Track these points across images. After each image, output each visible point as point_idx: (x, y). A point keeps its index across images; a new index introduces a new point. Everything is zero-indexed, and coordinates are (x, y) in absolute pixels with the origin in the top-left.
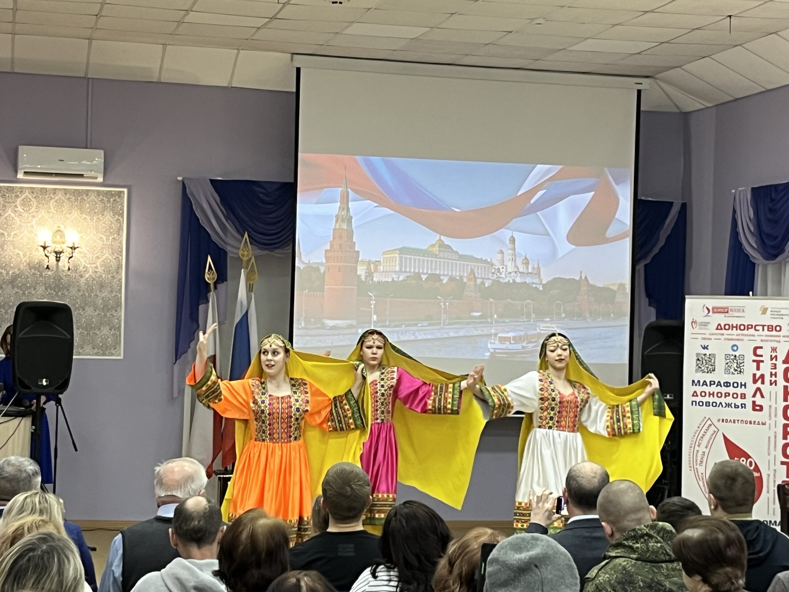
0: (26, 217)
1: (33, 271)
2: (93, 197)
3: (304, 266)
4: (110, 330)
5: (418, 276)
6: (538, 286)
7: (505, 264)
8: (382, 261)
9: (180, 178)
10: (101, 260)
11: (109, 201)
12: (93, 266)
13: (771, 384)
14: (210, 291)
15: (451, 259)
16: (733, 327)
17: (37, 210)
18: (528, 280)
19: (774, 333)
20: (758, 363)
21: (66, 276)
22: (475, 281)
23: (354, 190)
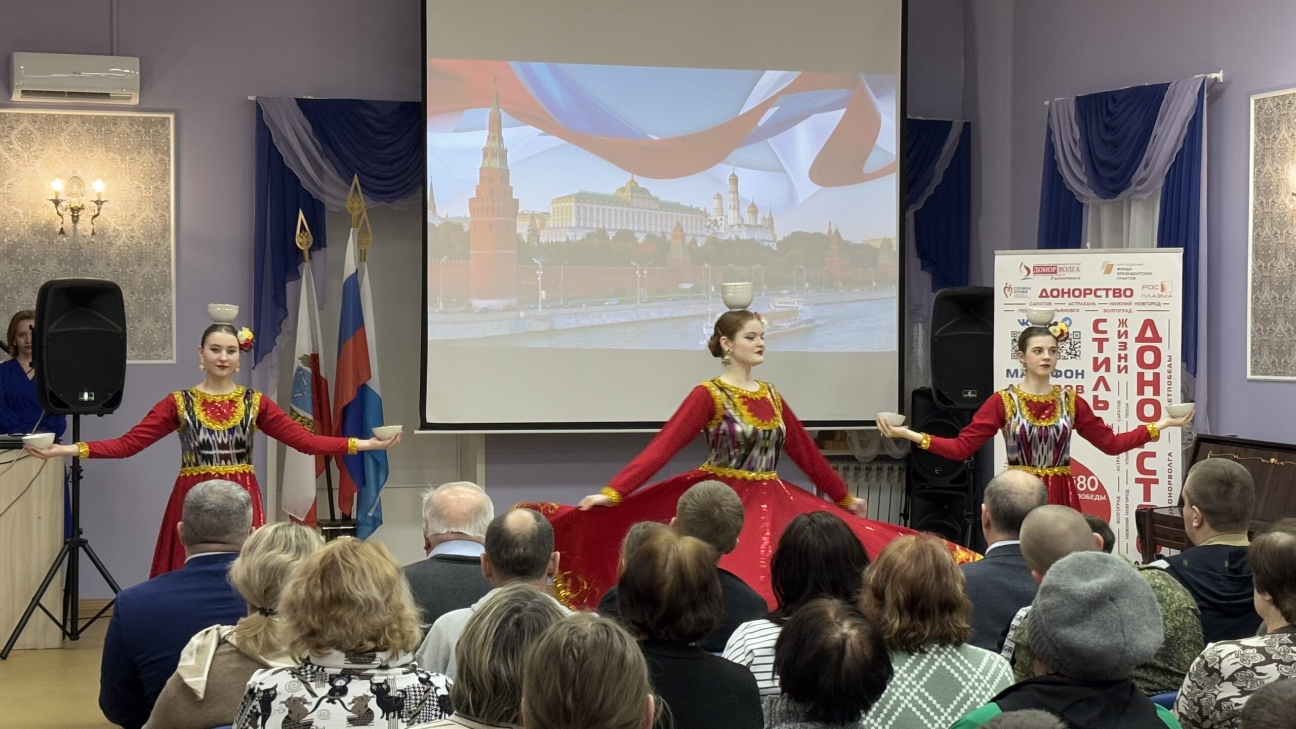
0: (26, 158)
1: (39, 237)
2: (123, 127)
3: (440, 223)
4: (156, 321)
5: (603, 233)
6: (771, 245)
7: (724, 214)
8: (551, 213)
9: (251, 98)
10: (139, 219)
11: (147, 133)
12: (127, 229)
13: (1120, 371)
14: (303, 260)
15: (650, 209)
16: (1063, 293)
17: (41, 147)
18: (757, 236)
19: (1123, 299)
20: (1101, 342)
21: (88, 243)
22: (683, 239)
23: (507, 111)
